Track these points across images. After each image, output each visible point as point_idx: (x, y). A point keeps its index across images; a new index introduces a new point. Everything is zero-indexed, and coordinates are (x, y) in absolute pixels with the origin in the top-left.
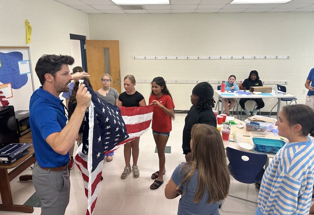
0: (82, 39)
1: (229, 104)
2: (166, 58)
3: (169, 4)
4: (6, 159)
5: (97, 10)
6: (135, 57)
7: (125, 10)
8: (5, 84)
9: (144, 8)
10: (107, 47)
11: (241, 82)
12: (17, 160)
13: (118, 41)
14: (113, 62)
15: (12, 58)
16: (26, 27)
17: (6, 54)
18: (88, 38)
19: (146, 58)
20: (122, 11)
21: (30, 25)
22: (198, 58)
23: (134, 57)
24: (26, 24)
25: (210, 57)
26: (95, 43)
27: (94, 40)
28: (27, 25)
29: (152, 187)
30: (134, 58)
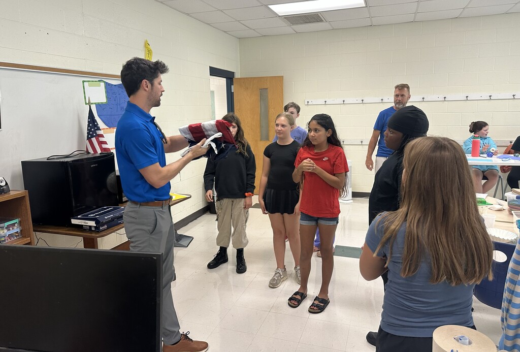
0: (229, 77)
1: (484, 182)
2: (362, 100)
3: (364, 6)
4: (93, 223)
5: (251, 29)
6: (308, 102)
7: (295, 27)
8: (110, 127)
9: (324, 20)
10: (265, 88)
11: (511, 142)
12: (108, 228)
13: (282, 77)
14: (273, 110)
15: (122, 92)
16: (145, 50)
17: (115, 85)
18: (237, 76)
19: (326, 103)
20: (288, 29)
21: (151, 47)
22: (423, 98)
23: (306, 101)
24: (145, 47)
25: (445, 98)
26: (247, 82)
27: (247, 78)
28: (147, 48)
29: (311, 310)
30: (306, 103)
